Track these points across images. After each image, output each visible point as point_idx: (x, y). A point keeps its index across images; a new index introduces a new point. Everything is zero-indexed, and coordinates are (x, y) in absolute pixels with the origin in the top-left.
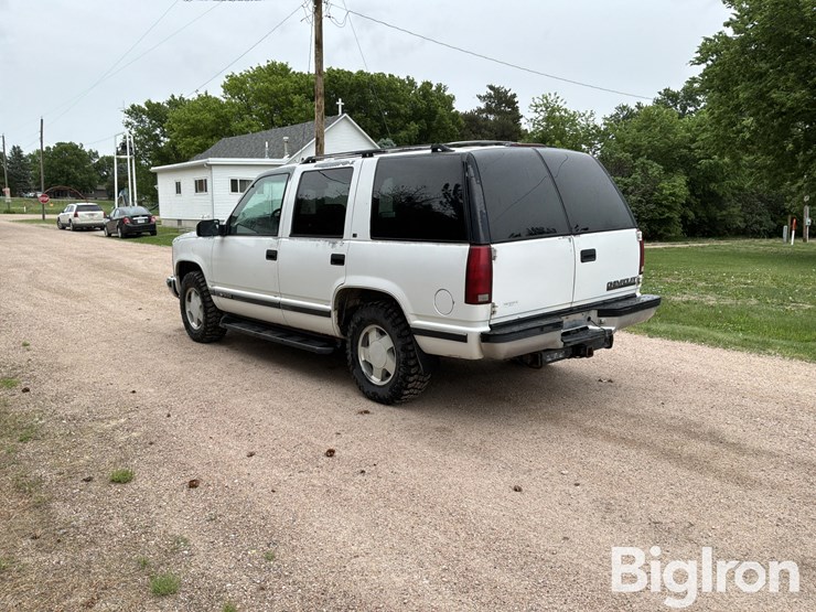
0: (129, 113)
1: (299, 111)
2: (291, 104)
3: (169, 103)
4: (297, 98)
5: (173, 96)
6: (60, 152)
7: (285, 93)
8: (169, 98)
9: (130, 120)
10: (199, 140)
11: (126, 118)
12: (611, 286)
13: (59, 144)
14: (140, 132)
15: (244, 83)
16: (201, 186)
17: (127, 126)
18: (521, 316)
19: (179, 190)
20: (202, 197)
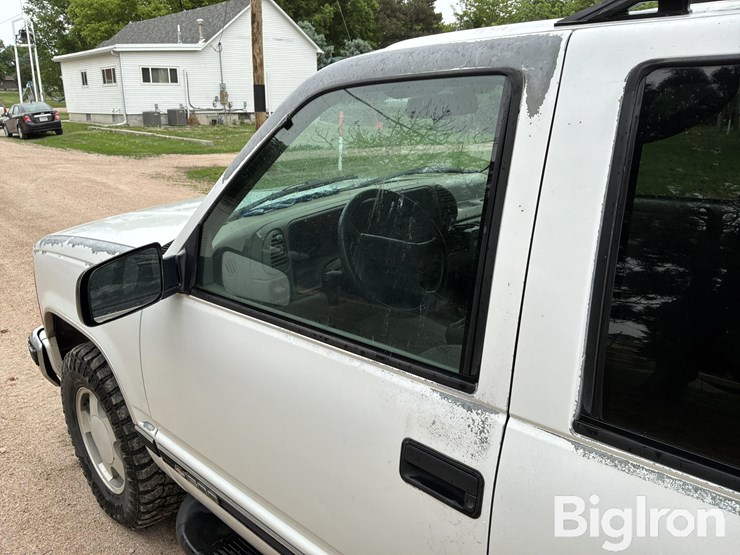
10: (105, 26)
14: (43, 20)
16: (109, 76)
19: (85, 81)
20: (111, 88)
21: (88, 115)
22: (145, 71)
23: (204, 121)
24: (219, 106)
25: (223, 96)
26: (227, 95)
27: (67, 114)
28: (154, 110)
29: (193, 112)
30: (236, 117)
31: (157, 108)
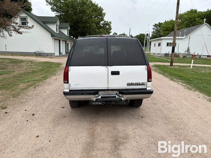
0: (154, 26)
1: (198, 23)
2: (195, 21)
3: (165, 23)
4: (197, 19)
5: (166, 21)
6: (140, 36)
7: (194, 18)
8: (165, 21)
9: (154, 28)
10: (168, 32)
11: (153, 27)
12: (129, 84)
13: (140, 34)
14: (156, 30)
15: (183, 16)
16: (159, 45)
17: (153, 29)
18: (83, 89)
19: (155, 46)
20: (160, 47)
21: (154, 53)
22: (168, 43)
23: (181, 56)
24: (186, 53)
25: (188, 50)
26: (189, 50)
27: (150, 53)
28: (168, 53)
29: (178, 54)
30: (191, 56)
31: (169, 52)
